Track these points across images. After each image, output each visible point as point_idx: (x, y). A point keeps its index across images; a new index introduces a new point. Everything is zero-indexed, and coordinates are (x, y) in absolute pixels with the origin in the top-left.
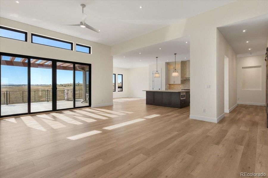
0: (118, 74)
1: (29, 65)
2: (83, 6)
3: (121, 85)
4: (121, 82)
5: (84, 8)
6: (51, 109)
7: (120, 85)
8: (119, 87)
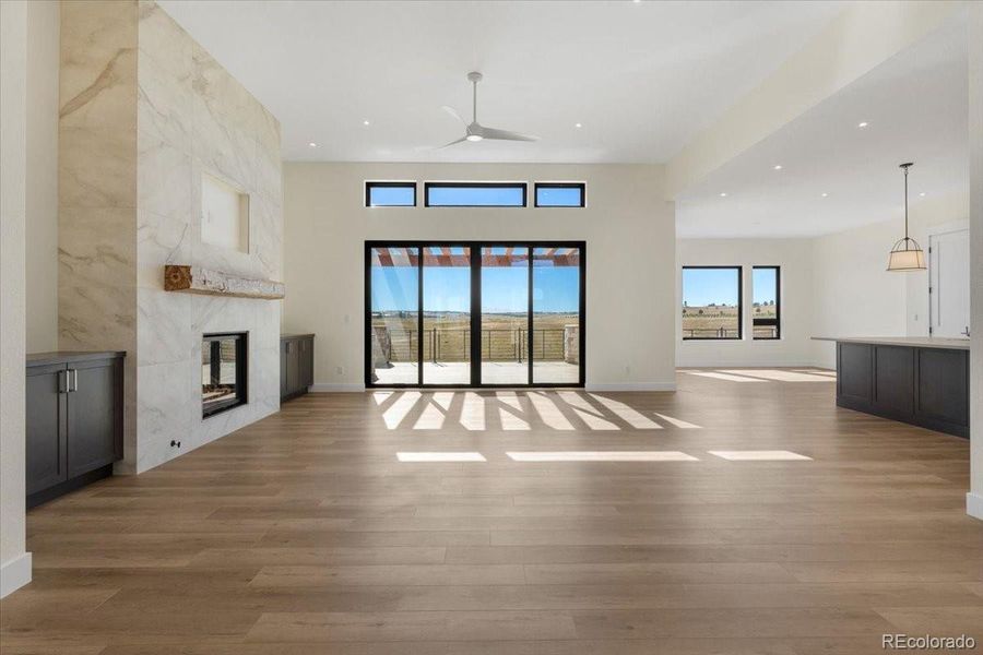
0: (754, 267)
1: (420, 262)
2: (475, 76)
3: (774, 310)
4: (772, 302)
5: (478, 83)
6: (468, 382)
7: (770, 313)
8: (757, 322)
